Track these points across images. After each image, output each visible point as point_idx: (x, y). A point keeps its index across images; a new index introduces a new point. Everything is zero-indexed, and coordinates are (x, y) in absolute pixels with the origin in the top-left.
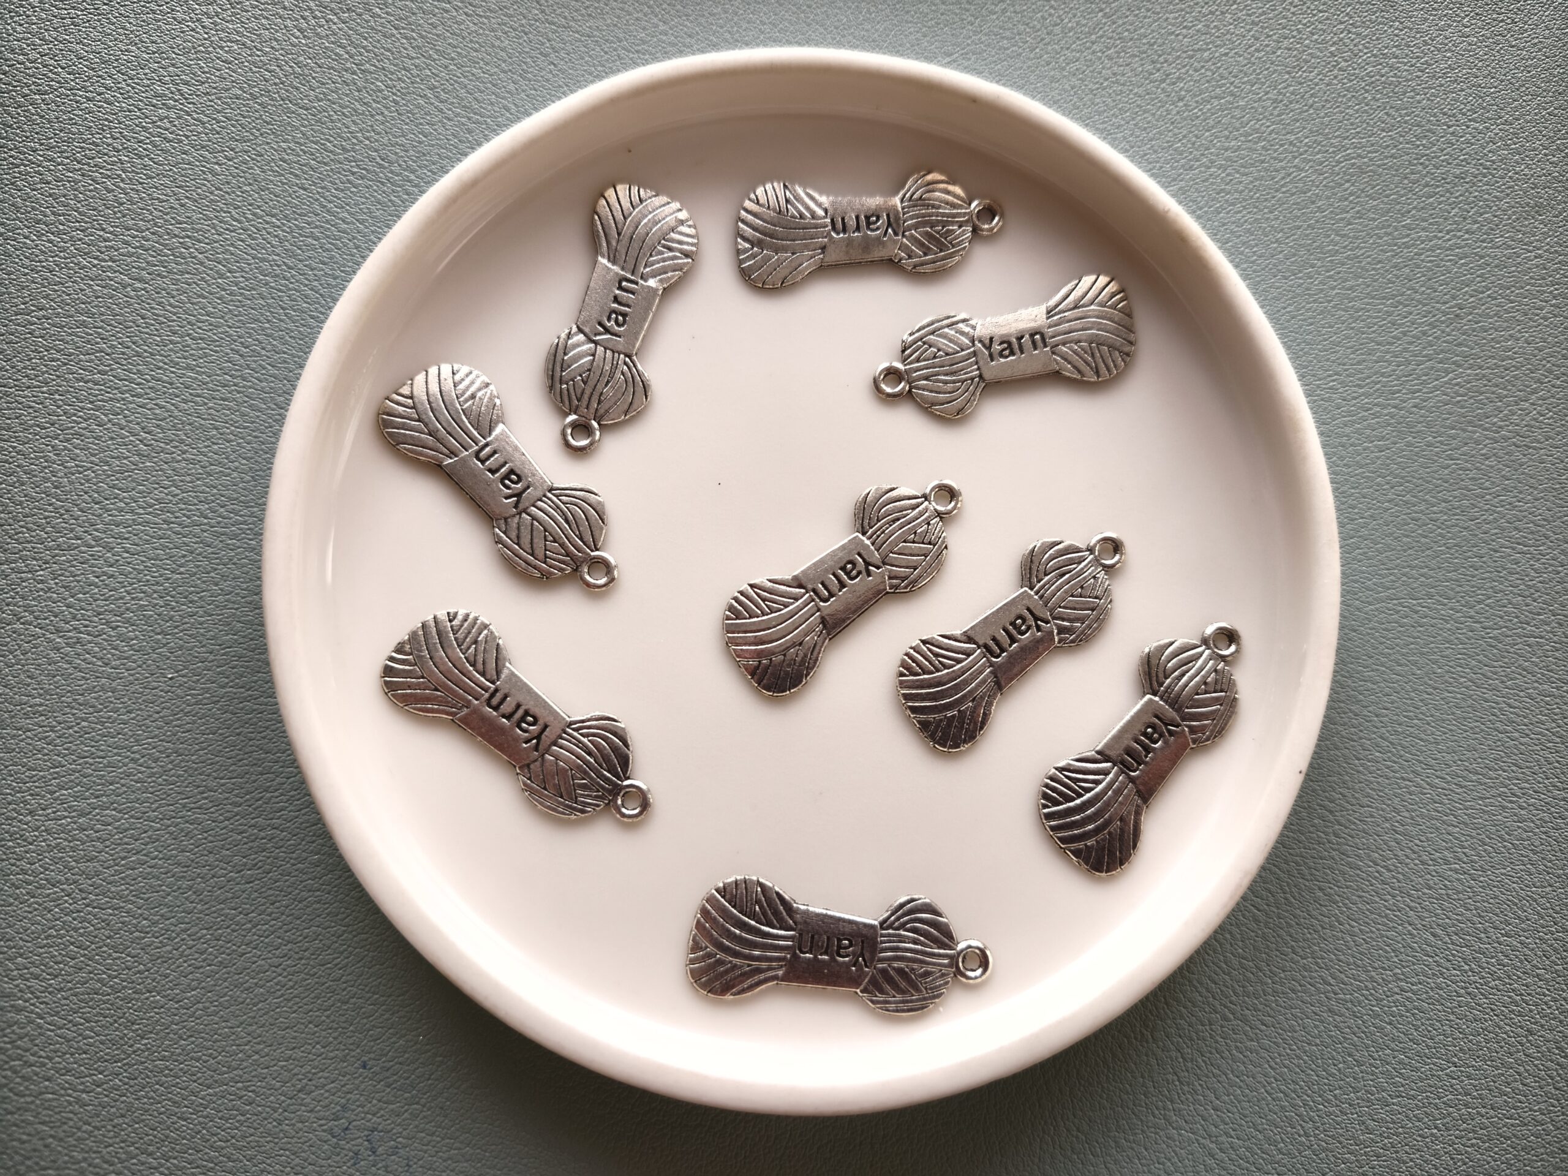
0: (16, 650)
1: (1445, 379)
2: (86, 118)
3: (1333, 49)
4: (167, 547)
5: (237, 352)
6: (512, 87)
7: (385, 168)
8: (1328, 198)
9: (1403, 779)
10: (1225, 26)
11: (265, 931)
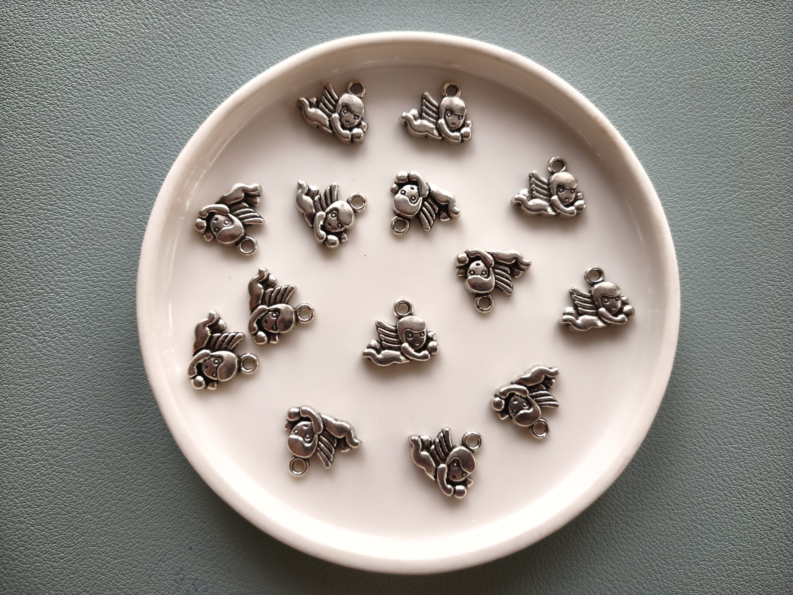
0: (14, 346)
1: (735, 196)
2: (39, 74)
3: (678, 22)
4: (86, 292)
5: (118, 193)
6: (253, 52)
7: (190, 96)
8: (674, 101)
9: (709, 402)
10: (622, 11)
11: (140, 483)
